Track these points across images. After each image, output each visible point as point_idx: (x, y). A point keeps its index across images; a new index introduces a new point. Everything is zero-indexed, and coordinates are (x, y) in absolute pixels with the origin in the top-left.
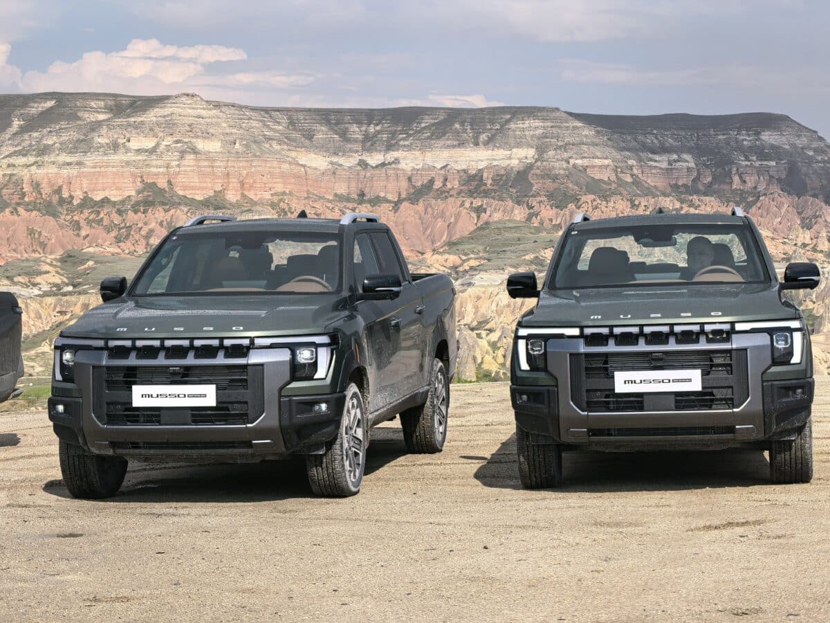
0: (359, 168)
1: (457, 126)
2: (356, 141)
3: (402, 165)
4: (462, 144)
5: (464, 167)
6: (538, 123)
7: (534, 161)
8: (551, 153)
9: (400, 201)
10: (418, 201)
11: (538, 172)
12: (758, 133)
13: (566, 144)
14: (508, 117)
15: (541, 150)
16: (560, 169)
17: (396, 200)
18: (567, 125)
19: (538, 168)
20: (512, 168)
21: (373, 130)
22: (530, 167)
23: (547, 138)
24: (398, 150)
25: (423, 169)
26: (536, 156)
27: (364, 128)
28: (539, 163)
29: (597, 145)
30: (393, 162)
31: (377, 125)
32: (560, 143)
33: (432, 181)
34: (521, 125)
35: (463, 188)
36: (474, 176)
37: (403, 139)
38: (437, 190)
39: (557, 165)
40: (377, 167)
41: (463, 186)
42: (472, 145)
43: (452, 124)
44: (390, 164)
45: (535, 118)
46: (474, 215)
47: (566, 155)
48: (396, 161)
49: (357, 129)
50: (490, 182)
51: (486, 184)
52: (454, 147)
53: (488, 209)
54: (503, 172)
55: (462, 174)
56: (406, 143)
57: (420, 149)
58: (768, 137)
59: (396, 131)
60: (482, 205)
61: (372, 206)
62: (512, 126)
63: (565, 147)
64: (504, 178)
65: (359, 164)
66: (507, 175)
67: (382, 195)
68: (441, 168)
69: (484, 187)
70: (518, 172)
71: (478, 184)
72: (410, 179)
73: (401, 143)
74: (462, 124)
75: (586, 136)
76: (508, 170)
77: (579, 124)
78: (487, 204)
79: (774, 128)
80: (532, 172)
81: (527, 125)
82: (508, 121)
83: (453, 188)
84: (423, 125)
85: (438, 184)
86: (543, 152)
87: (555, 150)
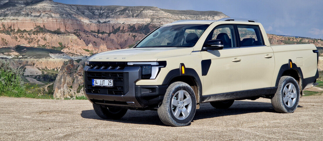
1: (127, 11)
2: (97, 15)
3: (111, 22)
4: (129, 17)
5: (129, 23)
6: (151, 11)
7: (150, 22)
8: (155, 20)
10: (116, 33)
11: (151, 26)
12: (213, 17)
13: (160, 18)
14: (142, 9)
15: (152, 19)
16: (158, 25)
17: (109, 33)
18: (160, 12)
20: (143, 24)
21: (102, 12)
22: (149, 24)
23: (154, 16)
24: (110, 18)
25: (117, 24)
27: (99, 11)
29: (168, 18)
31: (103, 10)
32: (158, 18)
33: (120, 27)
34: (146, 12)
35: (129, 30)
36: (132, 26)
37: (111, 15)
38: (121, 30)
40: (103, 23)
41: (129, 29)
42: (132, 17)
43: (126, 11)
44: (107, 22)
45: (151, 10)
46: (133, 38)
47: (159, 21)
48: (109, 21)
49: (97, 12)
50: (137, 28)
52: (126, 17)
53: (137, 36)
54: (141, 25)
55: (128, 26)
56: (112, 16)
57: (116, 18)
58: (217, 18)
59: (109, 12)
60: (135, 35)
61: (102, 35)
62: (144, 12)
63: (159, 19)
64: (141, 27)
65: (98, 22)
66: (142, 26)
67: (105, 31)
68: (122, 24)
69: (135, 30)
70: (145, 25)
71: (133, 29)
72: (113, 27)
73: (111, 16)
74: (129, 11)
75: (165, 16)
76: (143, 25)
77: (163, 12)
79: (218, 15)
81: (148, 12)
82: (142, 11)
83: (126, 30)
84: (117, 11)
85: (121, 29)
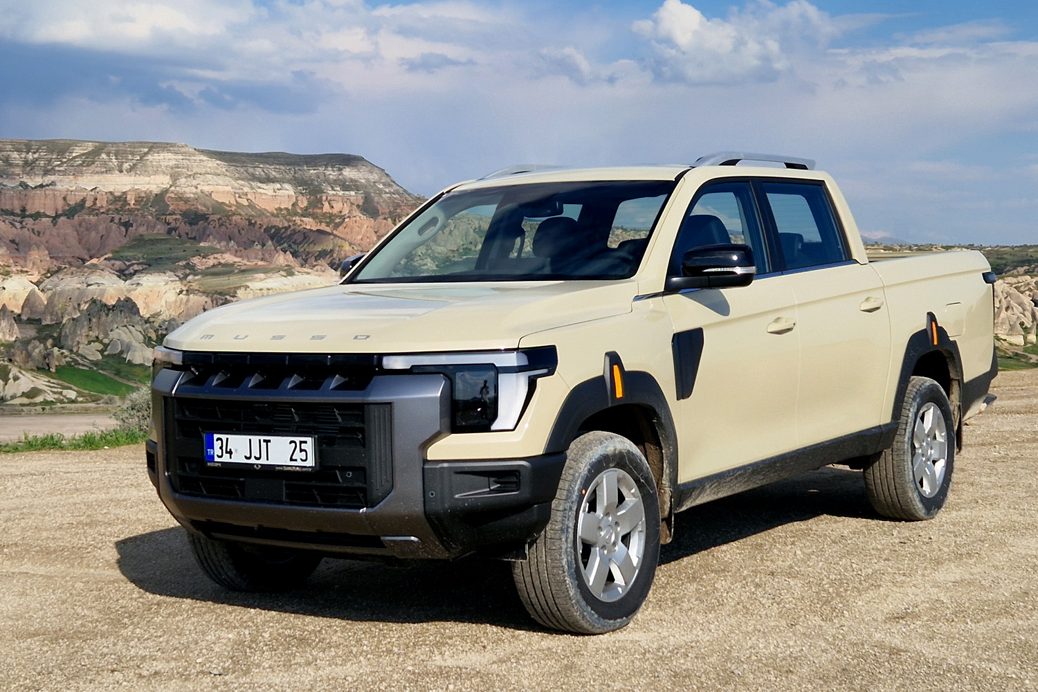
0: (21, 188)
1: (104, 156)
2: (17, 165)
3: (59, 187)
4: (109, 171)
5: (111, 190)
6: (170, 156)
7: (169, 186)
8: (183, 180)
9: (57, 216)
10: (73, 216)
11: (173, 195)
12: (340, 170)
13: (195, 174)
14: (146, 150)
15: (175, 177)
16: (190, 193)
17: (54, 215)
18: (195, 158)
19: (172, 192)
20: (151, 192)
21: (31, 157)
22: (166, 191)
23: (179, 168)
24: (55, 174)
25: (76, 191)
26: (171, 183)
27: (23, 156)
28: (173, 188)
29: (219, 175)
30: (50, 184)
31: (34, 153)
32: (189, 173)
33: (84, 200)
34: (157, 157)
35: (110, 207)
36: (120, 197)
37: (58, 166)
38: (89, 208)
39: (187, 190)
40: (36, 187)
41: (111, 204)
42: (117, 172)
43: (100, 155)
44: (47, 185)
45: (169, 151)
46: (123, 229)
47: (195, 183)
48: (53, 183)
49: (18, 156)
50: (133, 202)
51: (129, 204)
52: (102, 173)
53: (134, 224)
54: (143, 195)
55: (109, 195)
56: (61, 169)
57: (74, 174)
58: (349, 173)
59: (51, 159)
60: (129, 221)
61: (35, 220)
62: (149, 157)
63: (194, 176)
64: (145, 199)
65: (20, 185)
66: (148, 198)
67: (42, 211)
68: (91, 190)
69: (127, 207)
70: (156, 195)
71: (123, 204)
72: (65, 199)
73: (57, 168)
74: (108, 154)
75: (210, 168)
76: (148, 194)
77: (204, 158)
78: (133, 220)
79: (352, 166)
80: (168, 195)
81: (161, 157)
82: (146, 154)
83: (102, 207)
84: (74, 155)
85: (88, 204)
86: (176, 180)
87: (186, 177)
